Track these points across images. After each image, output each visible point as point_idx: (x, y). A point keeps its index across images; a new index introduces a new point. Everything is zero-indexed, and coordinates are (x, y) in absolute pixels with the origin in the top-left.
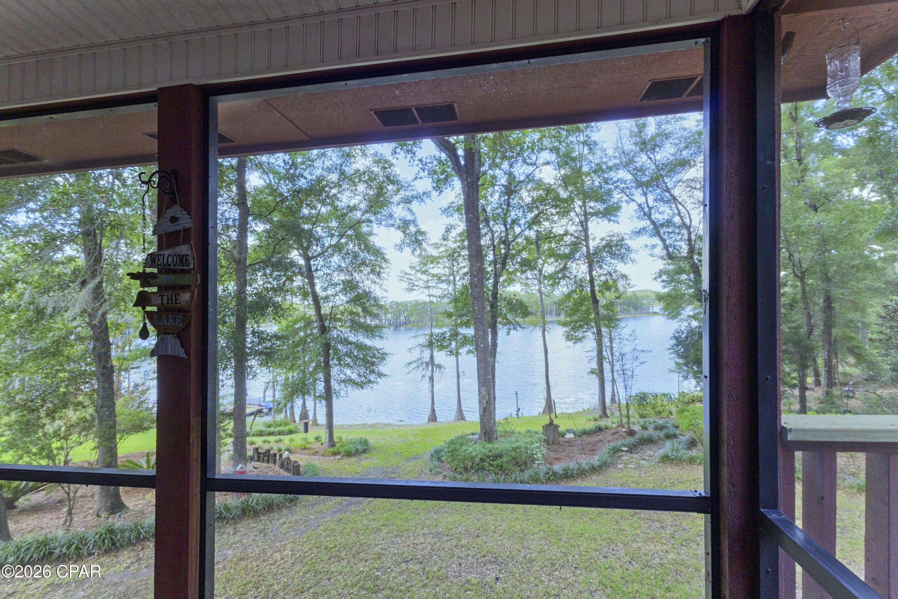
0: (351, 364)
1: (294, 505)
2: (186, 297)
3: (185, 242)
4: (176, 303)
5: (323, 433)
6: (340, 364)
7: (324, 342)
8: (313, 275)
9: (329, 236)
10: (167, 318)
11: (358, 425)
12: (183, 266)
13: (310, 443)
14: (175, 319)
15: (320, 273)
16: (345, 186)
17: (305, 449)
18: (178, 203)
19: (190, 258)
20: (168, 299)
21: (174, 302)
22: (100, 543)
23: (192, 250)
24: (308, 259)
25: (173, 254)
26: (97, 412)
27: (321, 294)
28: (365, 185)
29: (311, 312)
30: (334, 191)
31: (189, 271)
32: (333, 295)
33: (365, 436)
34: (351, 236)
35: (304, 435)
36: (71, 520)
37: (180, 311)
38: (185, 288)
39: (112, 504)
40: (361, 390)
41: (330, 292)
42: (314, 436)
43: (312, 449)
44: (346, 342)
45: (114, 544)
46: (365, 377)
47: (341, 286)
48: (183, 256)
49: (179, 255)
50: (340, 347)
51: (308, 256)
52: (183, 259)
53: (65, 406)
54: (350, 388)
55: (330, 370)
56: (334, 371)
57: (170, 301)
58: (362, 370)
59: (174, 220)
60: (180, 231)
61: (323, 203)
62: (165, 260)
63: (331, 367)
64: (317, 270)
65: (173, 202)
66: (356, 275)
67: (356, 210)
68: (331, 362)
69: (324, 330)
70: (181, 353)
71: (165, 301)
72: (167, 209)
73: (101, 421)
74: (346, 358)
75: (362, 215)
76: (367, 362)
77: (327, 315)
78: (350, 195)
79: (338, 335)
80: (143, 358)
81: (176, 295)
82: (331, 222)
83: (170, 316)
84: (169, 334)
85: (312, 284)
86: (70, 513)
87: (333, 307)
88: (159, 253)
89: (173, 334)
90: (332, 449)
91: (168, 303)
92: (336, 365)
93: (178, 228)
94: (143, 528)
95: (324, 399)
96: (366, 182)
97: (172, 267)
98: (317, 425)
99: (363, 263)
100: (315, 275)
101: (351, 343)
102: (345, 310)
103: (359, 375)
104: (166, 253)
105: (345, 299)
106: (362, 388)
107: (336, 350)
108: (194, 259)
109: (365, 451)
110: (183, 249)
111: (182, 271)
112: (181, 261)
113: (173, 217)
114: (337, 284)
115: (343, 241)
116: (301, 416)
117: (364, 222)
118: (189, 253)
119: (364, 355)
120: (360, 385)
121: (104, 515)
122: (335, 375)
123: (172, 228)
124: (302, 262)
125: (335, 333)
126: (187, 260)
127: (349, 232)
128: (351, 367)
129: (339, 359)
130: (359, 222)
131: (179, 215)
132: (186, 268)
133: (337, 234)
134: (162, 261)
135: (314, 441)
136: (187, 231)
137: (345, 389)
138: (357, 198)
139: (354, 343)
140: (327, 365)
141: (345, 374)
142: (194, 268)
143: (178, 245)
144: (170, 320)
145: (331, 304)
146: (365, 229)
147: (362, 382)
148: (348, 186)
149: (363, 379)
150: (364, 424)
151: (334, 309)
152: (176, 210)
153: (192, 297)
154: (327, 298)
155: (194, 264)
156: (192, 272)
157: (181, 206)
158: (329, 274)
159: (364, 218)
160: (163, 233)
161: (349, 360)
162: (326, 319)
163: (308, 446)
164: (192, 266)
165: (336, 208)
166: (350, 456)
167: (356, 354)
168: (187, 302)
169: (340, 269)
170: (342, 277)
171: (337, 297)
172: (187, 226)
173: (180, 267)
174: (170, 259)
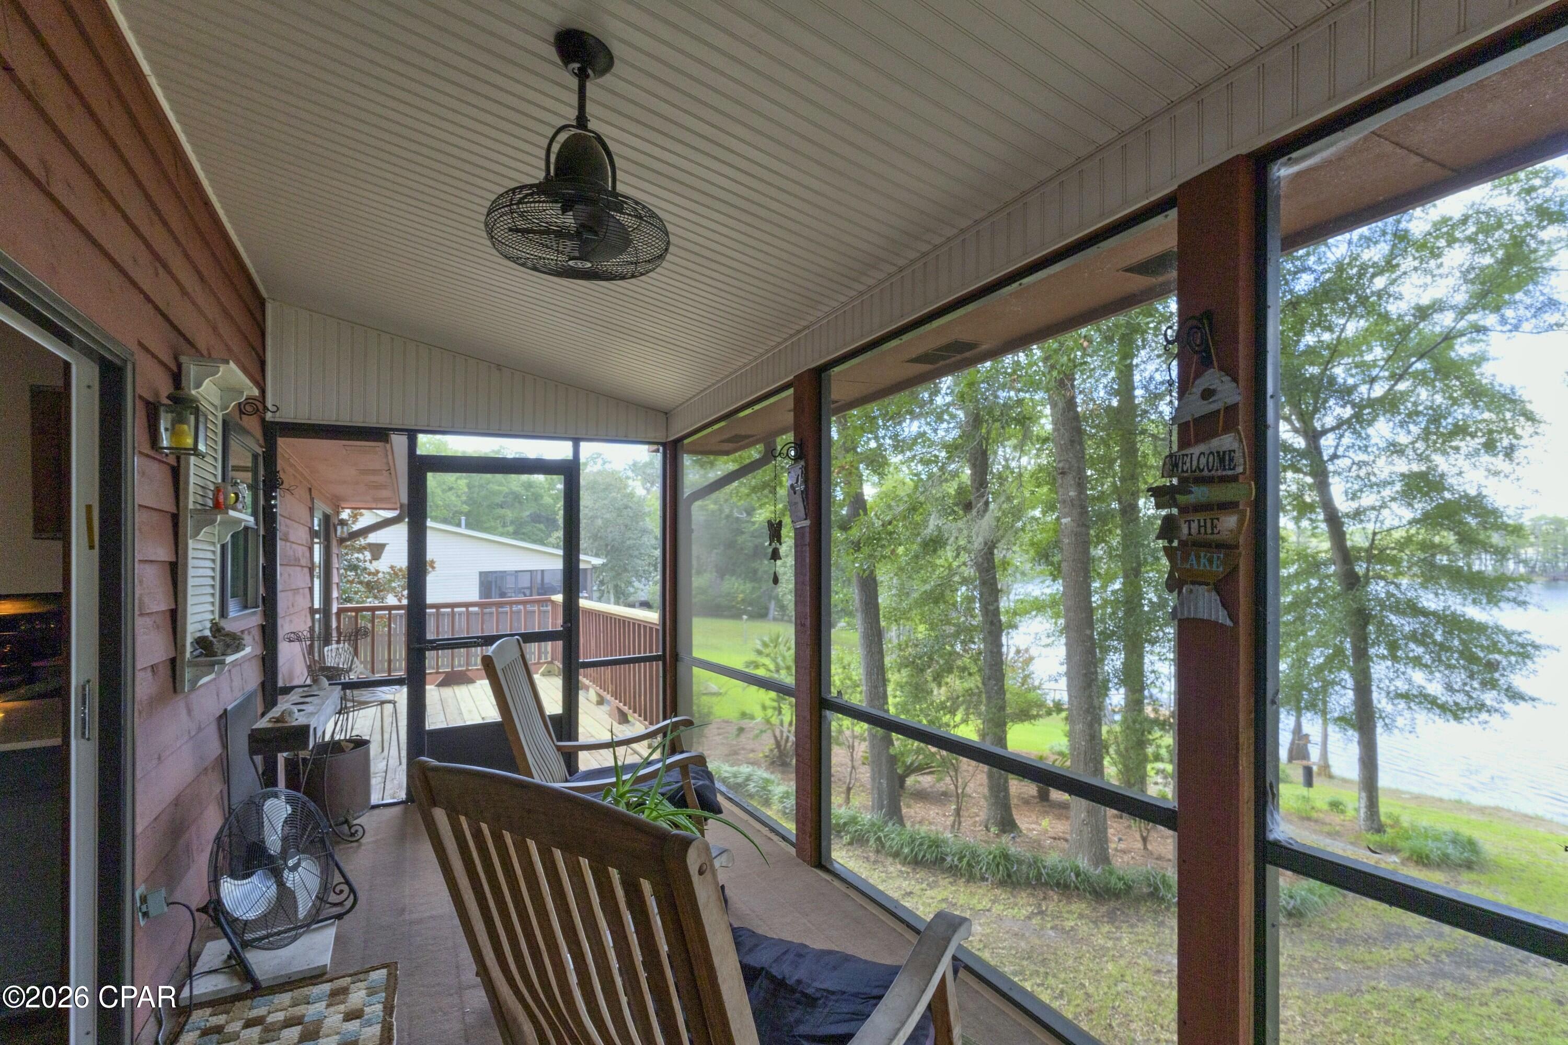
0: (1427, 659)
1: (1294, 926)
2: (1229, 522)
3: (1226, 430)
4: (1212, 533)
5: (1354, 800)
6: (1395, 658)
7: (1355, 606)
8: (1326, 468)
9: (1364, 382)
10: (1198, 558)
11: (1441, 800)
12: (1224, 469)
13: (1320, 811)
14: (1211, 561)
15: (1343, 463)
16: (1407, 263)
17: (1309, 819)
18: (1215, 363)
19: (1238, 455)
20: (1200, 526)
21: (1209, 531)
22: (993, 867)
23: (1241, 441)
24: (1313, 436)
25: (1207, 452)
26: (983, 683)
27: (1342, 505)
28: (1469, 247)
29: (1322, 545)
30: (1380, 283)
31: (1234, 479)
32: (1373, 508)
33: (1466, 831)
34: (1424, 372)
35: (1304, 791)
36: (960, 823)
37: (1220, 546)
38: (1227, 506)
39: (1002, 817)
40: (1453, 722)
41: (1368, 499)
42: (1328, 799)
43: (1324, 823)
44: (1413, 609)
45: (1009, 876)
46: (1467, 694)
47: (1398, 487)
48: (1224, 452)
49: (1218, 452)
50: (1394, 619)
51: (1315, 430)
52: (1224, 458)
53: (950, 670)
54: (1422, 716)
55: (1369, 667)
56: (1380, 670)
57: (1202, 530)
58: (1459, 678)
59: (1207, 394)
60: (1218, 411)
61: (1351, 312)
62: (1195, 463)
63: (1369, 659)
64: (1335, 457)
65: (1206, 363)
66: (1438, 459)
67: (1441, 310)
68: (1372, 651)
69: (1352, 581)
70: (1222, 617)
71: (1194, 531)
72: (1195, 379)
73: (989, 698)
74: (1412, 646)
75: (1457, 321)
76: (1472, 659)
77: (1359, 550)
78: (1421, 282)
79: (1389, 595)
80: (1034, 613)
81: (1212, 520)
82: (1370, 349)
83: (1202, 555)
84: (1200, 584)
85: (1322, 484)
86: (958, 812)
87: (1375, 534)
88: (1184, 452)
89: (1207, 584)
90: (1377, 837)
91: (1199, 532)
92: (1384, 657)
93: (1214, 407)
94: (1044, 867)
95: (1353, 726)
96: (1471, 239)
97: (1206, 473)
98: (1331, 777)
99: (1460, 430)
100: (1331, 468)
101: (1425, 613)
102: (1409, 540)
103: (1449, 688)
104: (1196, 450)
105: (1408, 514)
106: (1457, 718)
107: (1385, 628)
108: (1244, 457)
109: (1469, 866)
110: (1227, 442)
111: (1223, 480)
112: (1222, 460)
113: (1204, 390)
114: (1386, 483)
115: (1402, 386)
116: (1291, 751)
117: (1462, 334)
118: (1235, 446)
119: (1462, 642)
120: (1455, 712)
121: (994, 829)
122: (1380, 680)
123: (1204, 408)
124: (1300, 443)
125: (1378, 588)
126: (1231, 460)
127: (1419, 366)
128: (1426, 666)
129: (1393, 647)
130: (1449, 337)
131: (1215, 384)
132: (1230, 473)
133: (1386, 374)
134: (1188, 464)
135: (1325, 807)
136: (1231, 410)
137: (1407, 713)
138: (1443, 282)
139: (1434, 614)
140: (1361, 655)
141: (1409, 681)
142: (1244, 473)
143: (1215, 435)
144: (1202, 560)
145: (1370, 527)
146: (1463, 349)
147: (1456, 704)
148: (1416, 263)
149: (1461, 698)
150: (1459, 802)
151: (1378, 537)
152: (1212, 378)
153: (1241, 522)
154: (1357, 514)
155: (1245, 464)
156: (1241, 478)
157: (1221, 369)
158: (1366, 463)
159: (1462, 324)
160: (1189, 418)
161: (1420, 650)
162: (1359, 559)
163: (1314, 815)
164: (1240, 469)
165: (1385, 318)
166: (1425, 865)
167: (1438, 637)
168: (1231, 531)
169: (1395, 449)
170: (1402, 466)
171: (1385, 512)
172: (1230, 401)
173: (1220, 473)
174: (1203, 460)
